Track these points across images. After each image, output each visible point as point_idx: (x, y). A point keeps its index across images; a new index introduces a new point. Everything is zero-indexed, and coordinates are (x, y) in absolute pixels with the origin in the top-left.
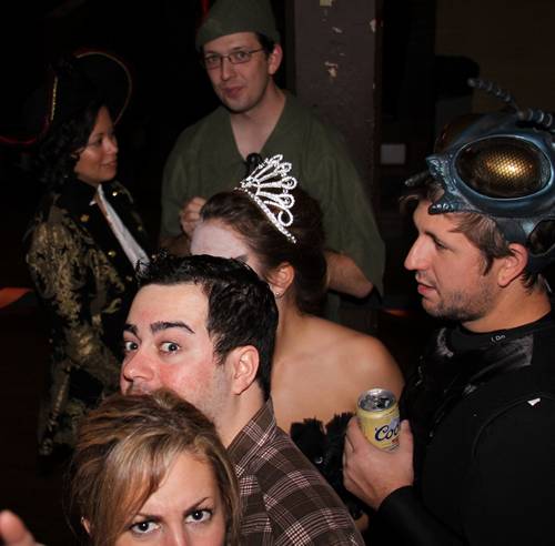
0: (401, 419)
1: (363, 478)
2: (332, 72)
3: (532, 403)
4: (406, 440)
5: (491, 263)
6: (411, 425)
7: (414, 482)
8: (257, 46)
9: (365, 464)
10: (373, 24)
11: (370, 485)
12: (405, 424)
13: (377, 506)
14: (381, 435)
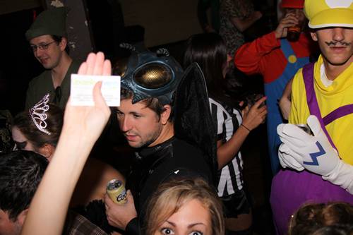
0: (127, 190)
1: (116, 219)
2: (73, 46)
3: (176, 173)
4: (130, 198)
5: (160, 117)
6: (131, 191)
7: (138, 215)
8: (52, 40)
9: (115, 213)
10: (86, 22)
11: (119, 221)
12: (129, 191)
13: (124, 229)
14: (119, 199)
